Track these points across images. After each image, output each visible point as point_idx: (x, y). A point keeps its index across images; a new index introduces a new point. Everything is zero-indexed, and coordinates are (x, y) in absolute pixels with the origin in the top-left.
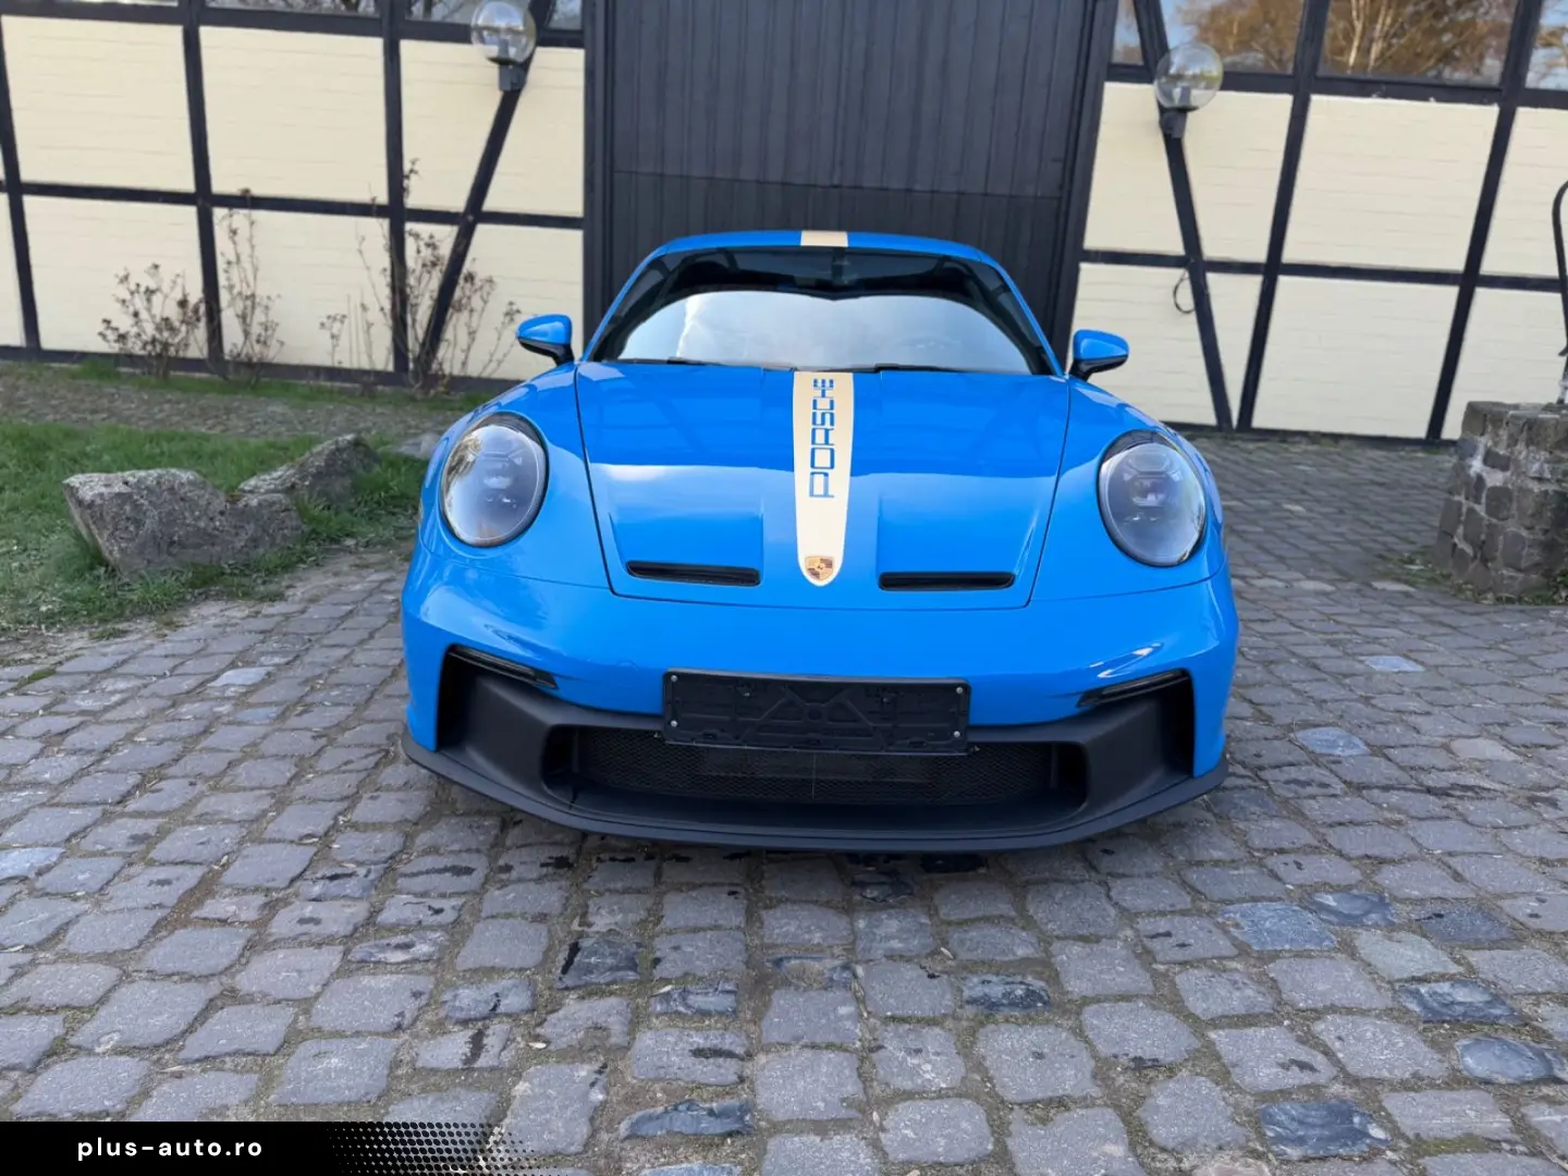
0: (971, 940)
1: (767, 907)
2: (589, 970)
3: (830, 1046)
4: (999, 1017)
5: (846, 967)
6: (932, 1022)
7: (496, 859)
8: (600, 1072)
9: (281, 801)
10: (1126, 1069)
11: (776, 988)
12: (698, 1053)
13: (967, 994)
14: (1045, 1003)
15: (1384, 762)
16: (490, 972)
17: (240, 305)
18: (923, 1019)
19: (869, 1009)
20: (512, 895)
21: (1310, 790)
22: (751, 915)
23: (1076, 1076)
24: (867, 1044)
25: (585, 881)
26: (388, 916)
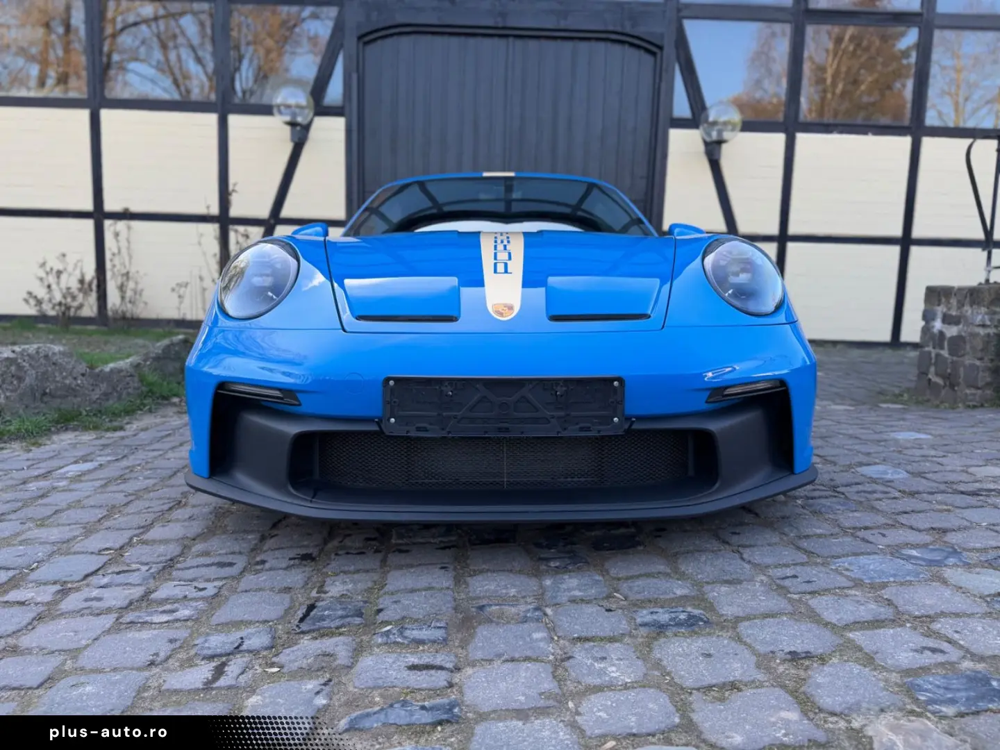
0: (638, 586)
1: (471, 576)
2: (322, 619)
3: (527, 659)
4: (669, 633)
5: (536, 609)
6: (612, 640)
7: (255, 557)
8: (325, 684)
9: (89, 530)
10: (783, 661)
11: (480, 624)
12: (413, 667)
13: (639, 620)
14: (705, 622)
15: (924, 481)
16: (238, 624)
17: (119, 281)
18: (605, 638)
19: (559, 634)
20: (264, 577)
21: (876, 496)
22: (458, 580)
23: (742, 668)
24: (559, 657)
25: (324, 567)
26: (159, 594)
